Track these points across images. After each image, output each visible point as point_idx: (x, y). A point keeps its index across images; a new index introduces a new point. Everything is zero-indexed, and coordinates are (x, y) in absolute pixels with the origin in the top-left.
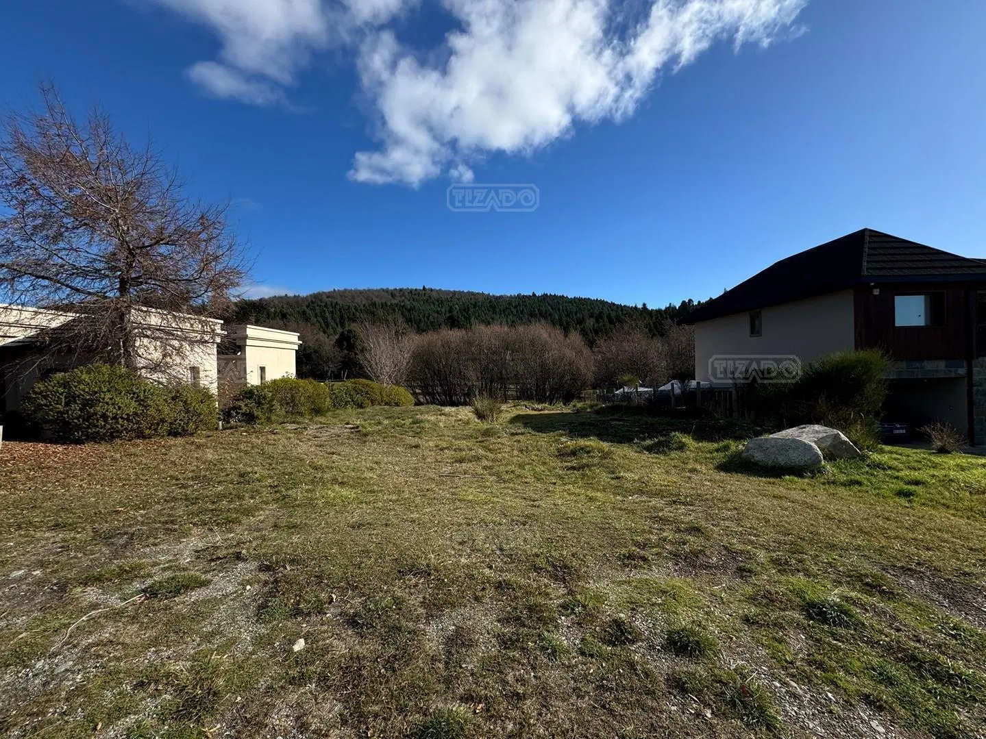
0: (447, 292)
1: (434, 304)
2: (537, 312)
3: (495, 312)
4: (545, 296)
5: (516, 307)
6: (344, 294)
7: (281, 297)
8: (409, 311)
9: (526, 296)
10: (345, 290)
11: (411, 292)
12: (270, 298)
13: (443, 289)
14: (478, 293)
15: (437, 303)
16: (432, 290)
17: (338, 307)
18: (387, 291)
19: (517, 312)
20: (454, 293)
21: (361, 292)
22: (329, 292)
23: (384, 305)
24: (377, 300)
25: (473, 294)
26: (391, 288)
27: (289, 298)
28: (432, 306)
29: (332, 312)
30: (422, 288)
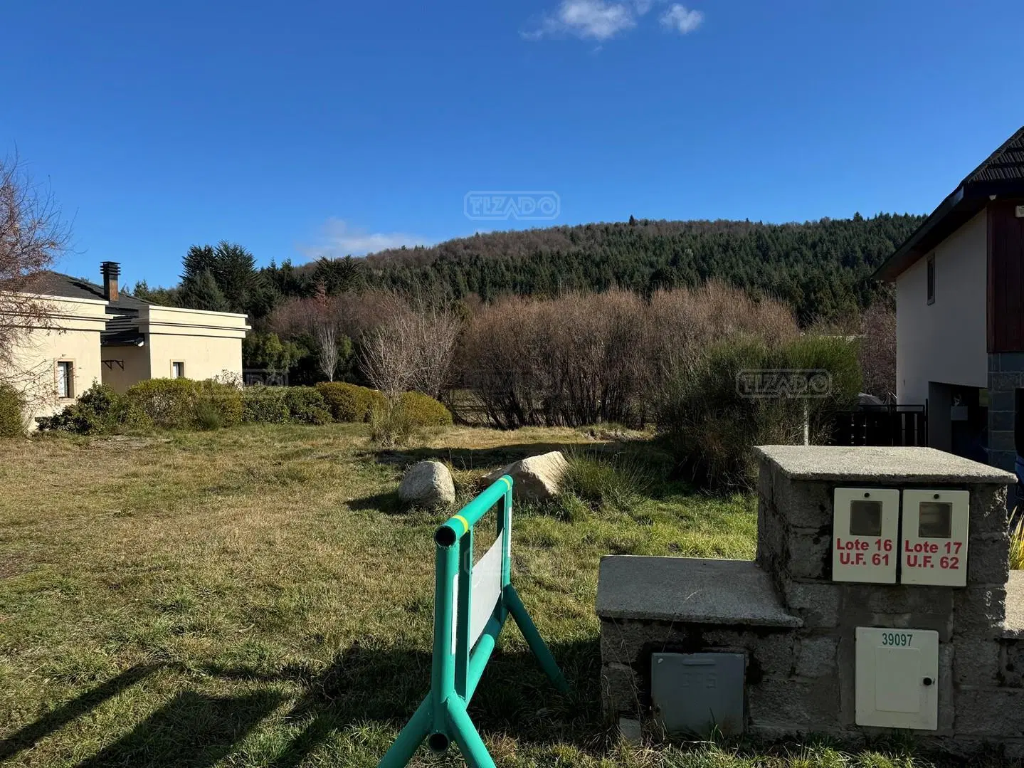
0: (676, 226)
1: (646, 249)
2: (859, 254)
3: (766, 258)
4: (883, 220)
5: (814, 246)
6: (490, 241)
7: (395, 252)
8: (598, 265)
9: (840, 223)
10: (495, 233)
11: (607, 229)
12: (380, 254)
13: (669, 220)
14: (736, 223)
15: (651, 247)
16: (646, 223)
17: (479, 264)
18: (563, 231)
19: (815, 256)
20: (690, 225)
21: (519, 237)
22: (469, 239)
23: (554, 258)
24: (545, 249)
25: (728, 224)
26: (572, 224)
27: (408, 251)
28: (642, 254)
29: (468, 274)
30: (627, 221)
